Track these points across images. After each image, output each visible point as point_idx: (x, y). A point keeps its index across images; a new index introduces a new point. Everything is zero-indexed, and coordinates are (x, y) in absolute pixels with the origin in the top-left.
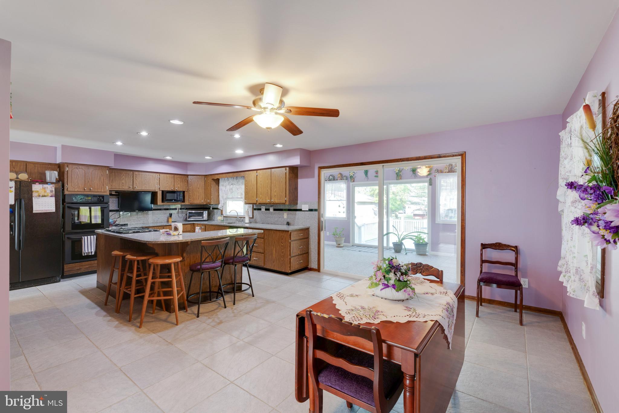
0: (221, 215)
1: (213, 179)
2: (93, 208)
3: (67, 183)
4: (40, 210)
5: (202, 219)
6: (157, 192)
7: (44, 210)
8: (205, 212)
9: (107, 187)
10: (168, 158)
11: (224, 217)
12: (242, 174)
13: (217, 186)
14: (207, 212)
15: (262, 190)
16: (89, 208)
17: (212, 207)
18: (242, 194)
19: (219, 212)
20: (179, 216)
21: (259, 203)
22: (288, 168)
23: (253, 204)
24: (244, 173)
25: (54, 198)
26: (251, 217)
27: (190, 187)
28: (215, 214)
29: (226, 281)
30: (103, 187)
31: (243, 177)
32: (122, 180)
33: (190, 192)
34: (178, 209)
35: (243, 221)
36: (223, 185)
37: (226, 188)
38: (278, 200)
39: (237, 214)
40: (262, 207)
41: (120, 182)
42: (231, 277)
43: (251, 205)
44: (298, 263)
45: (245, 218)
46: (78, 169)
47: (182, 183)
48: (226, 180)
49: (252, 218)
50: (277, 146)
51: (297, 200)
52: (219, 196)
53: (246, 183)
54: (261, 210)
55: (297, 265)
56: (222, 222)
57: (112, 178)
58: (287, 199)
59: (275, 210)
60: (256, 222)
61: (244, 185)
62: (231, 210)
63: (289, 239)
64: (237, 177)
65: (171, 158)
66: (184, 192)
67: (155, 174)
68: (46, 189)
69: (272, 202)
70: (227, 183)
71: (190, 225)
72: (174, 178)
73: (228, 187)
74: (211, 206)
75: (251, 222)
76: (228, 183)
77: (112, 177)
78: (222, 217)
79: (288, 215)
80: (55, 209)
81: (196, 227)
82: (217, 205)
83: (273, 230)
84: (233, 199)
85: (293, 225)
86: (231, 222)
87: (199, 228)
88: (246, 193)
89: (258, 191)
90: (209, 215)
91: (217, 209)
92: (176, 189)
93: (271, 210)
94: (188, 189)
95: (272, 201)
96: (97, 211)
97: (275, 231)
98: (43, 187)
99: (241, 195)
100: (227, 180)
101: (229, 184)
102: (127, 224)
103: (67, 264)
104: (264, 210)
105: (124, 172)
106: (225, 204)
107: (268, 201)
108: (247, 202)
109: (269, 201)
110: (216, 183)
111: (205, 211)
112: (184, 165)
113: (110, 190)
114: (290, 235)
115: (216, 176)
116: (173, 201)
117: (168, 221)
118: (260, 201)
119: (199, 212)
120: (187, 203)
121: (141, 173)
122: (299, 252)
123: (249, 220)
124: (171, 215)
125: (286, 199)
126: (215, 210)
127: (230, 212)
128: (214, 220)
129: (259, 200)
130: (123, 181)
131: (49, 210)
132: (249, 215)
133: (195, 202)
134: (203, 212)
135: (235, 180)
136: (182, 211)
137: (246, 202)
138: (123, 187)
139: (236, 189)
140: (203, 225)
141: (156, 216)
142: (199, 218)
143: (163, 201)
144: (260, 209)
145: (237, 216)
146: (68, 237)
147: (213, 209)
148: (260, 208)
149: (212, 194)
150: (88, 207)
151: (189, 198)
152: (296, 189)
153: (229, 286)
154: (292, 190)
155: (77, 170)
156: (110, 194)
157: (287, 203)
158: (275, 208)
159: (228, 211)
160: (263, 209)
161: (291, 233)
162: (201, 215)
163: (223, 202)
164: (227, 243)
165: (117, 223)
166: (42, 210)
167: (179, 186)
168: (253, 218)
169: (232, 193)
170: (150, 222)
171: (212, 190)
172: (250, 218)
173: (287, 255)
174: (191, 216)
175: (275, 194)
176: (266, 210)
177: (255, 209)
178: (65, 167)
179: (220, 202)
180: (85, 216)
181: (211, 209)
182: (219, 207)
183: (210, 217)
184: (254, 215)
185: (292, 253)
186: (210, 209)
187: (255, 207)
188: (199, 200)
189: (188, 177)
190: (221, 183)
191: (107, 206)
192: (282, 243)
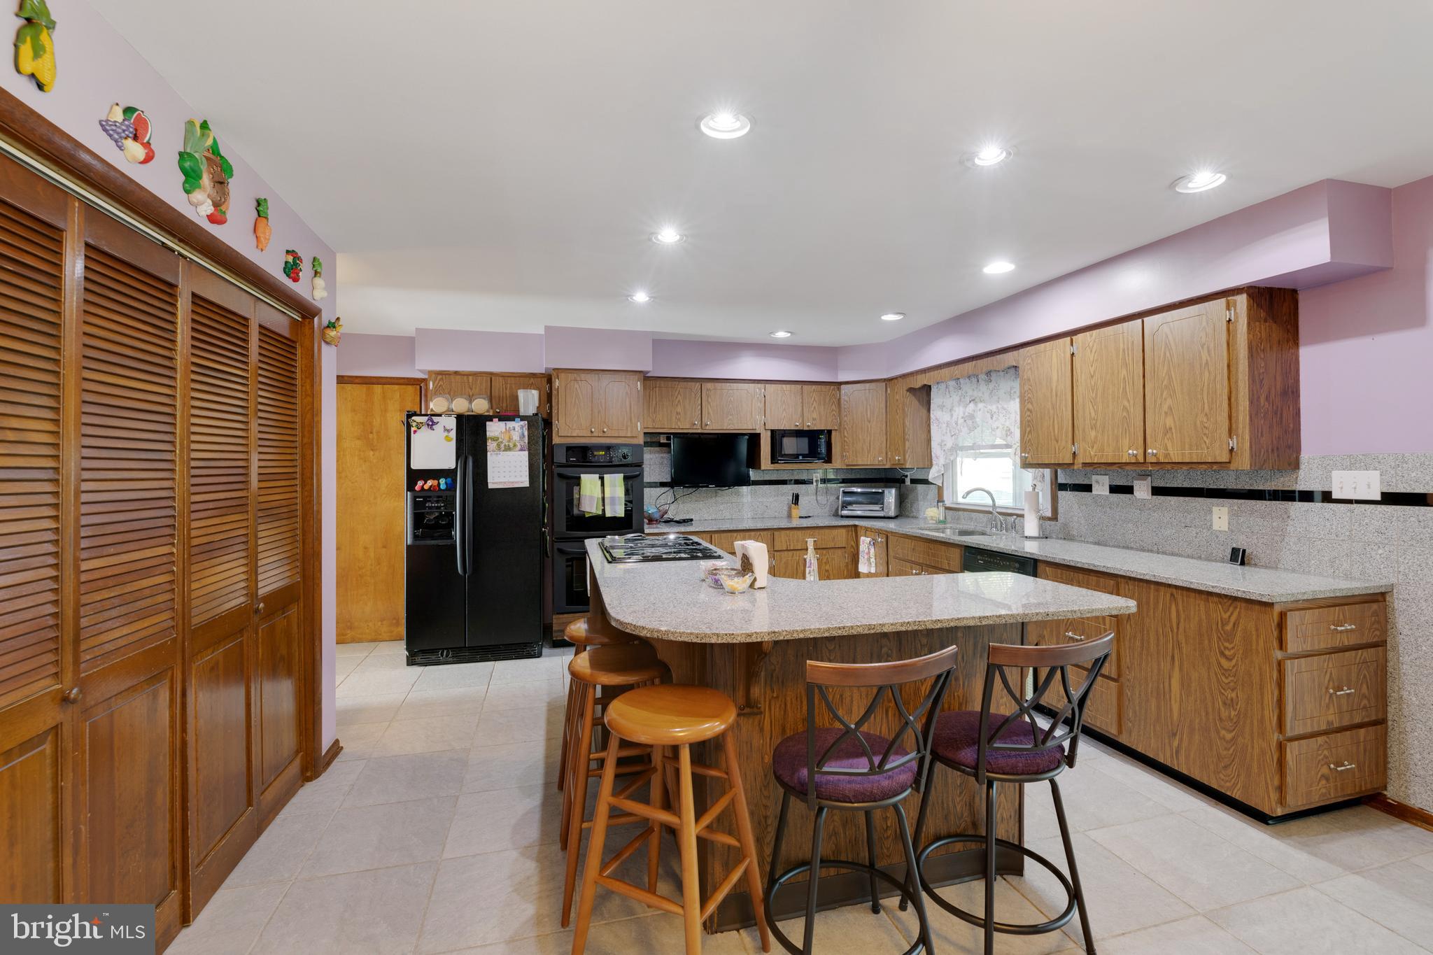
0: (938, 502)
1: (911, 390)
2: (607, 477)
3: (556, 419)
4: (501, 482)
5: (881, 514)
6: (760, 434)
7: (509, 482)
8: (889, 492)
9: (639, 423)
10: (782, 335)
11: (947, 508)
12: (1010, 358)
13: (925, 411)
14: (893, 491)
15: (1096, 412)
16: (600, 478)
17: (909, 478)
18: (1008, 432)
19: (932, 492)
20: (820, 502)
21: (1085, 464)
22: (1242, 300)
23: (1054, 467)
24: (1015, 353)
25: (526, 453)
26: (1049, 514)
27: (846, 418)
28: (920, 497)
29: (946, 817)
30: (629, 423)
31: (1013, 371)
32: (677, 405)
33: (846, 434)
34: (817, 481)
35: (1014, 527)
36: (942, 407)
37: (952, 415)
38: (1183, 449)
39: (990, 502)
40: (1094, 478)
41: (671, 412)
42: (971, 805)
43: (1047, 472)
44: (1325, 770)
45: (1022, 516)
46: (578, 383)
47: (822, 407)
48: (951, 389)
49: (1049, 519)
50: (1190, 185)
51: (1295, 447)
52: (929, 440)
53: (1026, 388)
54: (1091, 491)
55: (1324, 782)
56: (941, 526)
57: (654, 402)
58: (1243, 441)
59: (1157, 491)
60: (1068, 537)
61: (1018, 400)
62: (968, 490)
63: (1276, 644)
64: (989, 373)
65: (789, 334)
66: (829, 432)
67: (753, 385)
68: (512, 432)
69: (1150, 459)
70: (956, 398)
71: (843, 531)
72: (802, 393)
73: (959, 411)
74: (908, 474)
75: (1047, 533)
76: (958, 398)
77: (654, 399)
78: (942, 509)
79: (1233, 515)
80: (528, 480)
81: (862, 538)
82: (924, 471)
83: (1170, 586)
84: (975, 450)
85: (1273, 566)
86: (971, 527)
87: (868, 540)
88: (1028, 426)
89: (1078, 415)
90: (902, 500)
91: (926, 482)
92: (808, 426)
93: (1142, 491)
94: (840, 423)
95: (1155, 455)
96: (615, 485)
97: (1178, 595)
98: (506, 429)
99: (1007, 435)
100: (955, 388)
101: (960, 400)
102: (692, 520)
103: (557, 614)
104: (1107, 493)
105: (683, 384)
106: (950, 466)
107: (1130, 452)
108: (1030, 460)
109: (1136, 456)
110: (919, 401)
111: (890, 489)
112: (828, 354)
113: (645, 433)
114: (1281, 626)
115: (919, 377)
116: (801, 458)
117: (789, 516)
118: (1088, 453)
119: (874, 490)
120: (837, 462)
121: (719, 385)
122: (1331, 718)
123: (1041, 527)
124: (796, 499)
125: (1233, 443)
126: (920, 487)
127: (968, 493)
128: (916, 517)
129: (1085, 451)
130: (679, 409)
131: (516, 482)
132: (1041, 507)
133: (860, 463)
134: (883, 492)
135: (983, 387)
136: (827, 488)
137: (1026, 458)
138: (679, 423)
139: (989, 415)
140: (879, 532)
141: (760, 500)
142: (874, 510)
143: (774, 460)
144: (1088, 488)
145: (991, 509)
146: (560, 547)
147: (914, 481)
148: (1086, 482)
149: (907, 437)
150: (597, 476)
151: (843, 450)
152: (1291, 392)
153: (959, 846)
154: (1267, 398)
155: (576, 386)
156: (644, 442)
157: (1244, 461)
158: (1162, 484)
159: (962, 487)
160: (1101, 487)
161: (1283, 615)
162: (877, 499)
163: (942, 461)
164: (939, 676)
165: (670, 515)
166: (505, 483)
167: (815, 416)
168: (1054, 517)
169: (972, 429)
170: (745, 517)
171: (907, 423)
172: (1042, 518)
173: (1262, 721)
174: (850, 503)
175: (1169, 422)
176: (1114, 489)
177: (1063, 487)
178: (553, 380)
179: (934, 462)
180: (591, 497)
181: (908, 481)
182: (930, 478)
183: (904, 508)
184: (1061, 510)
185: (1295, 718)
186: (903, 481)
187: (1061, 480)
188: (872, 457)
189: (839, 389)
190: (936, 398)
191: (638, 473)
192: (1222, 654)
